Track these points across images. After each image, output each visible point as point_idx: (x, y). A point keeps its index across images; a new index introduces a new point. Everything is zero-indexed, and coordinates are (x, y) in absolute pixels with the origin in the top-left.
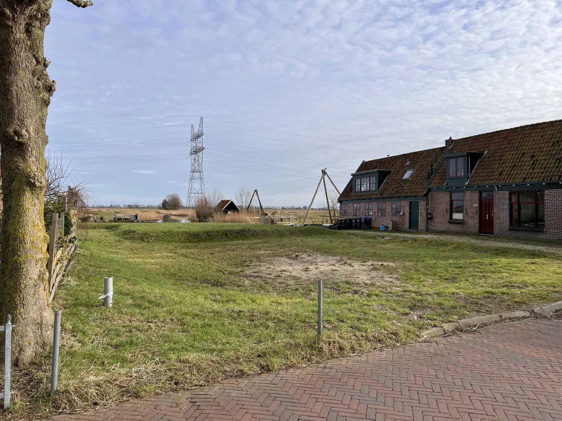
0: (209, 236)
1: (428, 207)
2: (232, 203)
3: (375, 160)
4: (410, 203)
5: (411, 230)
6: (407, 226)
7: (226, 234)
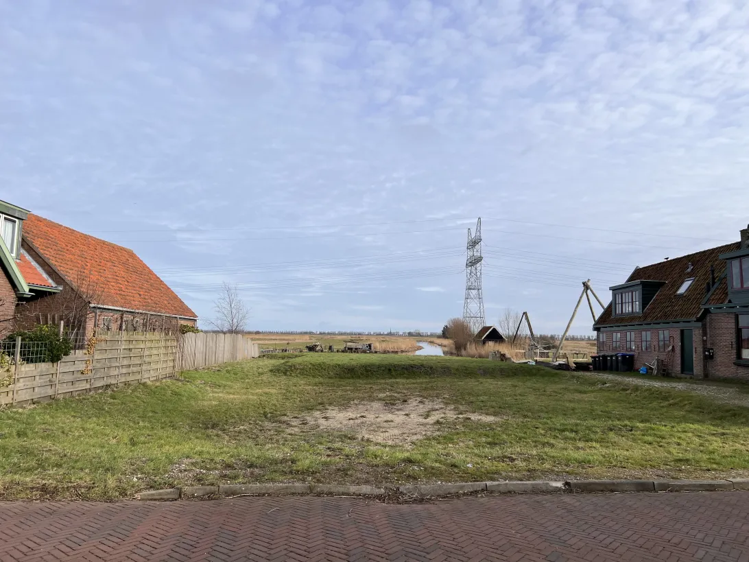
0: (367, 371)
1: (705, 338)
2: (494, 330)
3: (652, 266)
4: (682, 332)
5: (683, 375)
6: (678, 368)
7: (390, 370)
